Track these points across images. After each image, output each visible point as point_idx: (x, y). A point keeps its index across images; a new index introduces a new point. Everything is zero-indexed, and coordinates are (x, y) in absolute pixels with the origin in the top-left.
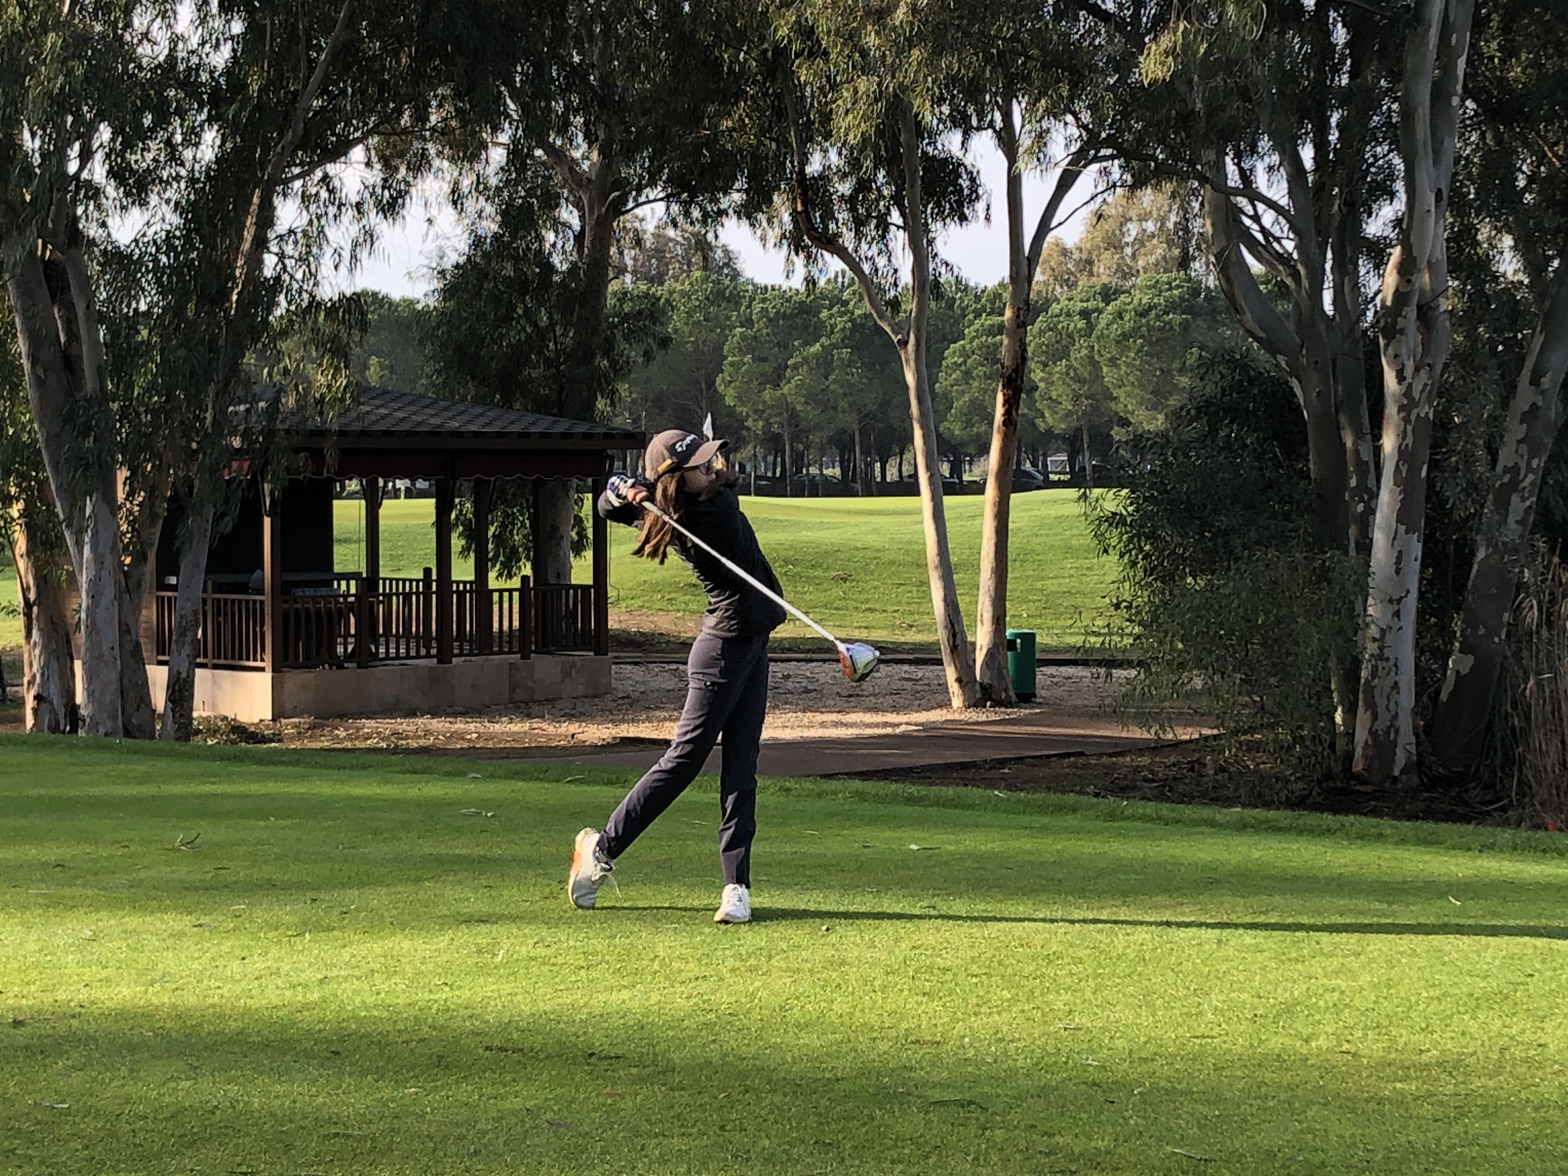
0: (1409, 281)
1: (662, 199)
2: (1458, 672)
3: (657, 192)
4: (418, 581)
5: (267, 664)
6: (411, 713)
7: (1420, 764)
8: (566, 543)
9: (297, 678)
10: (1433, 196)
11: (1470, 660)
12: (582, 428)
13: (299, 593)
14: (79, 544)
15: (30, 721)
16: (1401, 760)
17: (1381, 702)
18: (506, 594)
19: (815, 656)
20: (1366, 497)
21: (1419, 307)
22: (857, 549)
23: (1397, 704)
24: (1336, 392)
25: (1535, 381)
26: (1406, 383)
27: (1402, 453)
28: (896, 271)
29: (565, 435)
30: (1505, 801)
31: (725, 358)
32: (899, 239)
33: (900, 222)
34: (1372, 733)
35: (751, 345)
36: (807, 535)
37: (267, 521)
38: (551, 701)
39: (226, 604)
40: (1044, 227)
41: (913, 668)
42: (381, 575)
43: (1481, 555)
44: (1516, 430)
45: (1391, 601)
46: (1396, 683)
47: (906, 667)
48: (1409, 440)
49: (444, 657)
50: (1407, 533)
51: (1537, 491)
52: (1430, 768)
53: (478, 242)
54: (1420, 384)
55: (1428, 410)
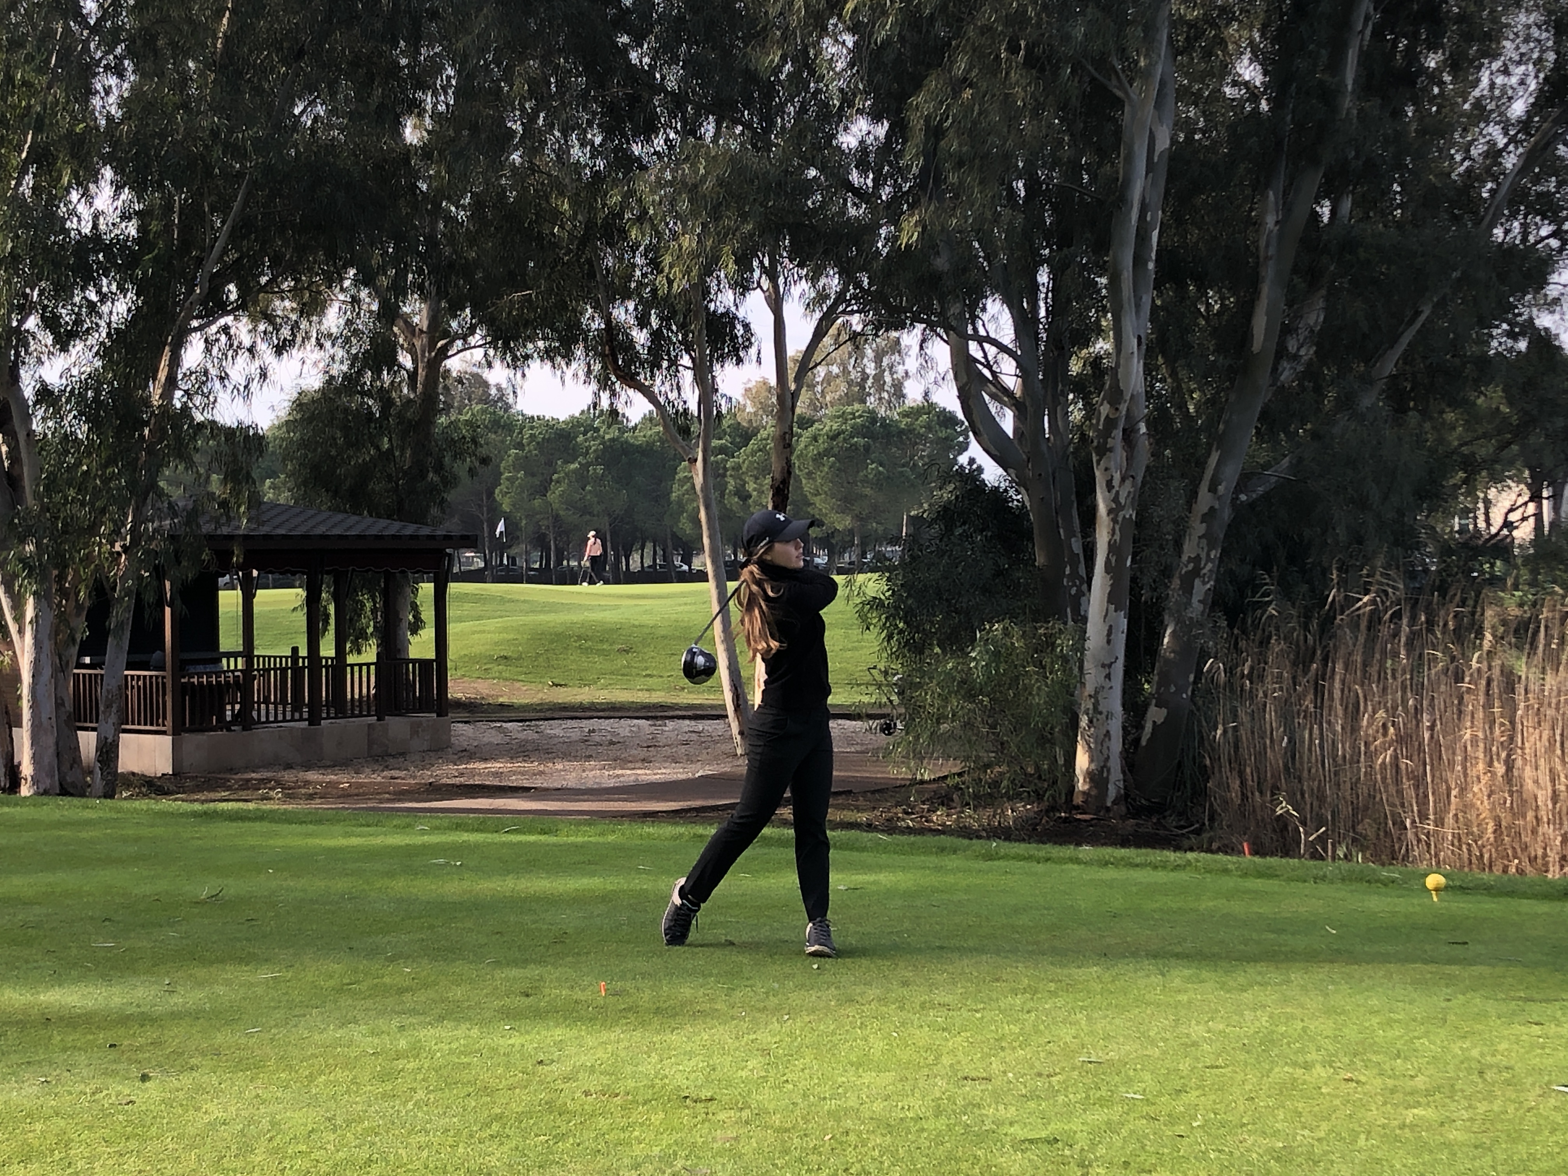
0: (1117, 409)
1: (480, 346)
2: (1154, 722)
3: (476, 339)
4: (287, 658)
5: (167, 728)
6: (289, 767)
7: (1127, 795)
8: (404, 625)
9: (194, 740)
10: (1136, 341)
11: (1164, 711)
12: (425, 531)
13: (192, 670)
14: (21, 631)
16: (1112, 793)
17: (1096, 747)
18: (364, 668)
19: (612, 714)
20: (1078, 583)
21: (1124, 430)
22: (634, 626)
23: (1108, 748)
24: (1056, 499)
25: (1213, 489)
26: (1114, 491)
27: (1112, 547)
28: (685, 402)
29: (412, 537)
30: (1197, 826)
31: (501, 474)
32: (687, 377)
33: (690, 364)
34: (1090, 772)
36: (592, 616)
37: (168, 610)
38: (403, 754)
39: (132, 679)
40: (804, 367)
41: (693, 723)
42: (256, 653)
43: (1171, 628)
44: (1199, 528)
45: (1103, 666)
46: (1108, 732)
47: (687, 722)
48: (1117, 537)
49: (314, 720)
50: (1116, 611)
51: (1214, 576)
52: (1134, 800)
53: (331, 380)
54: (1125, 492)
55: (1130, 513)
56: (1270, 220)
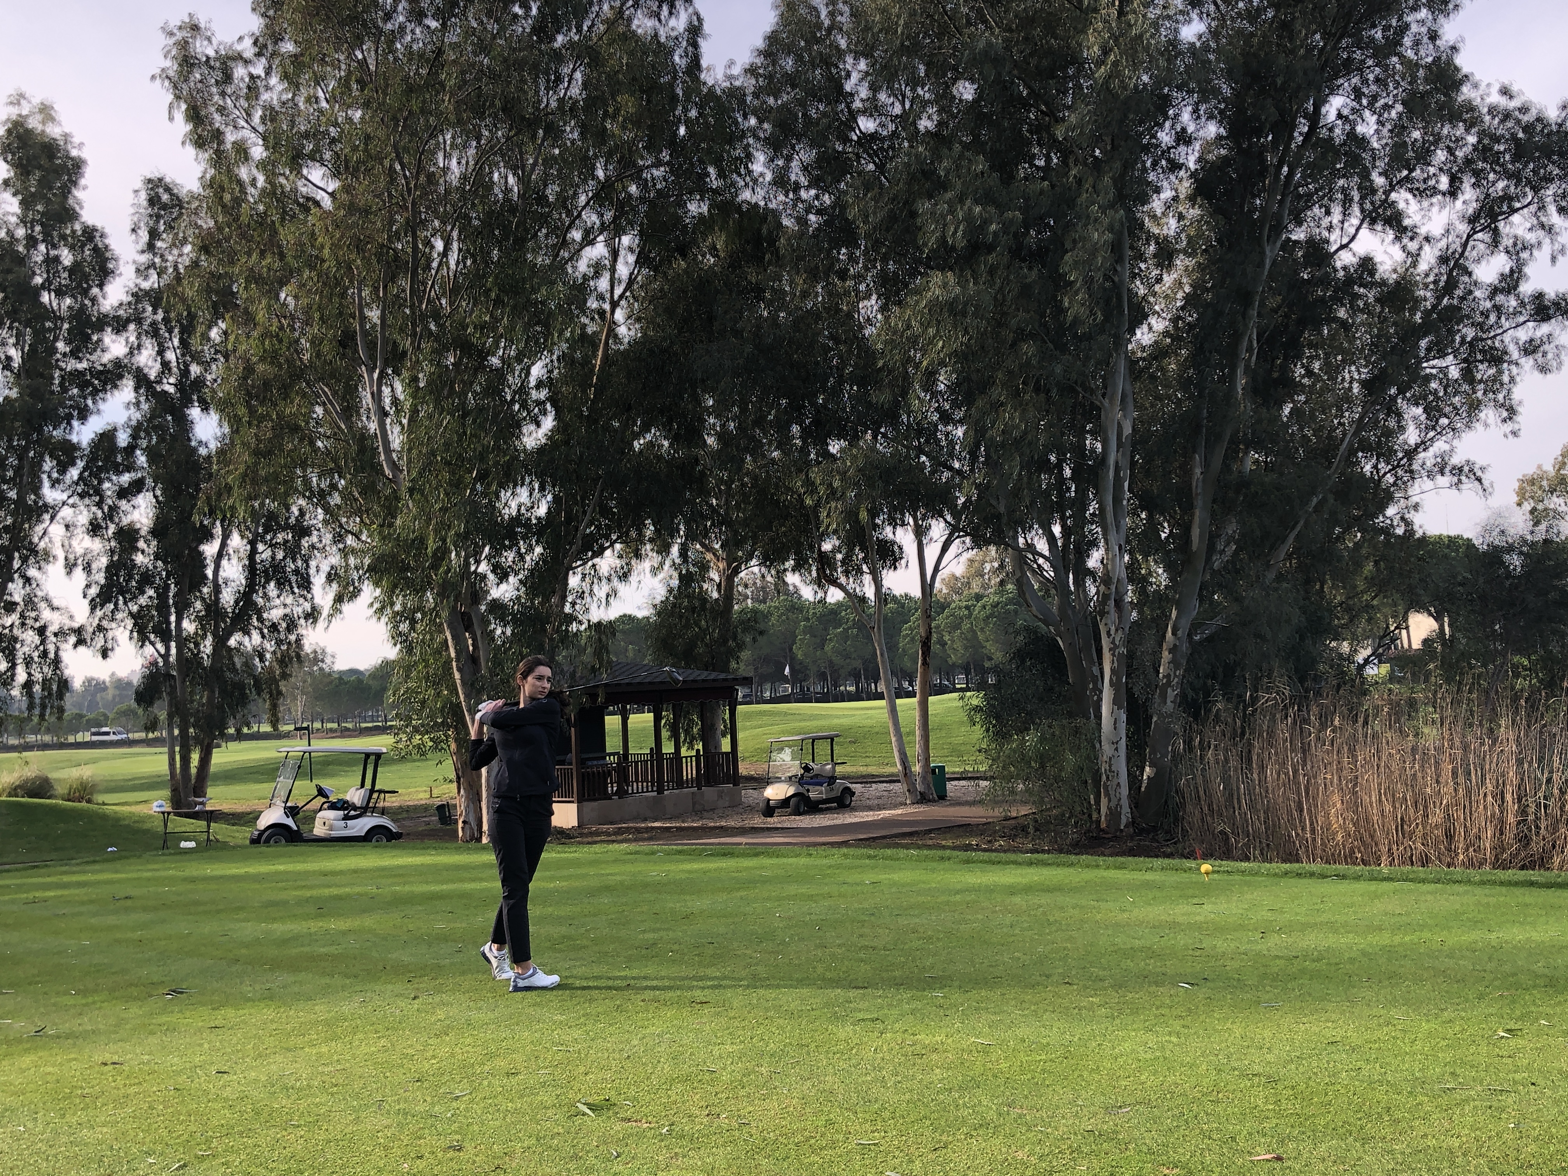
0: (1109, 588)
1: (757, 565)
2: (1149, 776)
3: (754, 562)
4: (647, 754)
5: (575, 799)
6: (645, 820)
7: (1133, 822)
8: (719, 732)
9: (589, 806)
10: (1118, 547)
11: (1154, 770)
12: (723, 676)
13: (588, 764)
15: (460, 834)
16: (1124, 821)
17: (1112, 793)
18: (689, 758)
20: (1097, 692)
21: (1116, 600)
23: (1120, 793)
24: (1079, 642)
25: (1174, 633)
26: (1112, 637)
27: (1113, 671)
28: (866, 594)
29: (715, 680)
30: (1175, 839)
31: (797, 637)
32: (867, 578)
33: (867, 570)
34: (1109, 808)
35: (809, 630)
36: (836, 721)
38: (713, 810)
40: (936, 570)
41: (885, 785)
42: (630, 753)
43: (1155, 719)
44: (1167, 657)
45: (1113, 743)
46: (1119, 783)
48: (1116, 665)
49: (660, 791)
50: (1118, 709)
51: (1180, 686)
52: (1138, 825)
53: (670, 591)
54: (1118, 637)
55: (1123, 650)
56: (1198, 471)
